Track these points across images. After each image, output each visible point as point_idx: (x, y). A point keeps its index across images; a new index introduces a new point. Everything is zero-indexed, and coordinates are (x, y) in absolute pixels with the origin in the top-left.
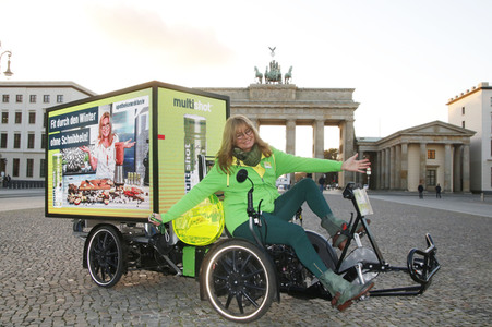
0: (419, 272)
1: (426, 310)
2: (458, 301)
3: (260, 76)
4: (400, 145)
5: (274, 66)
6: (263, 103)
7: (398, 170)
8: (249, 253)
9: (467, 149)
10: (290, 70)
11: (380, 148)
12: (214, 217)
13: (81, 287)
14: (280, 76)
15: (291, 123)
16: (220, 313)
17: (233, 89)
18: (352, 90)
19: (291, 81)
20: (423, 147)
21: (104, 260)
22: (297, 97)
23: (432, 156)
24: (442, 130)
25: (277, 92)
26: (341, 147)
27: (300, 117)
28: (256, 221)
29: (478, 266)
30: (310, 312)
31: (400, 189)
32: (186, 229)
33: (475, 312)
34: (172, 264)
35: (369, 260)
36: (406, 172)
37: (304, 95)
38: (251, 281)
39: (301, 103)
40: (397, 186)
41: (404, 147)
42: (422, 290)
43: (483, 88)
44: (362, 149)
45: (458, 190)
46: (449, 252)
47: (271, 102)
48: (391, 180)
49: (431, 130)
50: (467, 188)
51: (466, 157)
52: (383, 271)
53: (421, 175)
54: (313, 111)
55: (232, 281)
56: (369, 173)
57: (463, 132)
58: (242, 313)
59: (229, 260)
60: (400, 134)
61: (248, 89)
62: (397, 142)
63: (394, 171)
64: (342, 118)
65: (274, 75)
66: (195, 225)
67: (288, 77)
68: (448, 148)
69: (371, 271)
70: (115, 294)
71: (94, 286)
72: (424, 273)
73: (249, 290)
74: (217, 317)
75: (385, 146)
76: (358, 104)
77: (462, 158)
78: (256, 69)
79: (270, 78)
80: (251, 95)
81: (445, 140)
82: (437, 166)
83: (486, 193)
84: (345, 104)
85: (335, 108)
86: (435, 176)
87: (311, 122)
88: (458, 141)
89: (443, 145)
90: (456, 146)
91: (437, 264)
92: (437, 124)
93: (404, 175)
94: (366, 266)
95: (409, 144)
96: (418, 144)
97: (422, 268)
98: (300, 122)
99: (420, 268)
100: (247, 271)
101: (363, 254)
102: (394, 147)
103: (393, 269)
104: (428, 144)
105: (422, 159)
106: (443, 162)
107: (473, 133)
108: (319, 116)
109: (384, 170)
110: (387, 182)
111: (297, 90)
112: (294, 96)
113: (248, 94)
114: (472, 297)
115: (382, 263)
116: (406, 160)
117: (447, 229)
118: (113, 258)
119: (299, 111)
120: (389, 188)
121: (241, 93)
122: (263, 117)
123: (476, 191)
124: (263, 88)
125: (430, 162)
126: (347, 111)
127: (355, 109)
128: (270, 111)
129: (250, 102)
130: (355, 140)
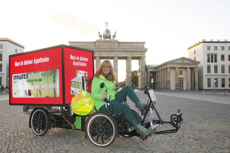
0: (175, 123)
1: (178, 140)
2: (191, 136)
3: (101, 36)
4: (166, 68)
5: (108, 31)
6: (102, 49)
7: (166, 80)
8: (106, 118)
9: (196, 70)
10: (115, 33)
11: (157, 70)
12: (90, 103)
13: (29, 136)
14: (110, 36)
15: (116, 59)
16: (94, 144)
17: (88, 42)
18: (144, 43)
19: (116, 39)
20: (177, 69)
21: (39, 124)
22: (119, 46)
23: (181, 73)
24: (185, 61)
25: (109, 44)
26: (139, 70)
27: (120, 56)
28: (108, 104)
29: (200, 122)
30: (131, 142)
31: (167, 89)
32: (78, 108)
33: (198, 140)
34: (70, 124)
35: (155, 119)
36: (170, 81)
37: (122, 45)
38: (107, 129)
39: (120, 49)
40: (165, 88)
41: (169, 69)
42: (176, 130)
43: (203, 42)
44: (149, 70)
45: (193, 89)
46: (188, 116)
47: (106, 49)
48: (163, 85)
49: (180, 61)
50: (197, 88)
51: (196, 73)
52: (161, 123)
53: (176, 82)
54: (126, 53)
55: (99, 130)
56: (152, 82)
57: (195, 62)
58: (103, 143)
59: (97, 121)
60: (166, 64)
61: (95, 42)
62: (165, 67)
63: (164, 80)
64: (140, 56)
65: (107, 36)
66: (81, 106)
67: (114, 36)
68: (188, 69)
69: (156, 123)
70: (46, 138)
71: (35, 135)
72: (177, 123)
73: (106, 133)
74: (93, 146)
75: (160, 69)
76: (147, 49)
77: (194, 74)
78: (99, 33)
79: (106, 37)
80: (97, 45)
81: (187, 66)
82: (183, 78)
83: (206, 90)
84: (141, 49)
85: (136, 51)
86: (183, 83)
87: (125, 58)
88: (193, 66)
89: (186, 68)
90: (192, 69)
91: (182, 120)
92: (183, 59)
93: (168, 82)
94: (154, 122)
95: (171, 68)
96: (175, 68)
97: (177, 121)
98: (120, 58)
99: (175, 121)
100: (105, 125)
101: (153, 117)
102: (164, 69)
103: (165, 122)
104: (179, 68)
105: (177, 75)
106: (186, 76)
107: (199, 62)
108: (129, 55)
109: (159, 80)
110: (161, 86)
111: (119, 42)
112: (117, 46)
113: (95, 45)
114: (197, 134)
115: (160, 120)
116: (169, 75)
117: (188, 106)
118: (44, 122)
119: (119, 53)
120: (161, 89)
121: (92, 44)
122: (102, 55)
123: (201, 89)
124: (102, 42)
125: (180, 76)
126: (142, 53)
127: (146, 51)
128: (106, 53)
129: (96, 49)
130: (146, 66)
